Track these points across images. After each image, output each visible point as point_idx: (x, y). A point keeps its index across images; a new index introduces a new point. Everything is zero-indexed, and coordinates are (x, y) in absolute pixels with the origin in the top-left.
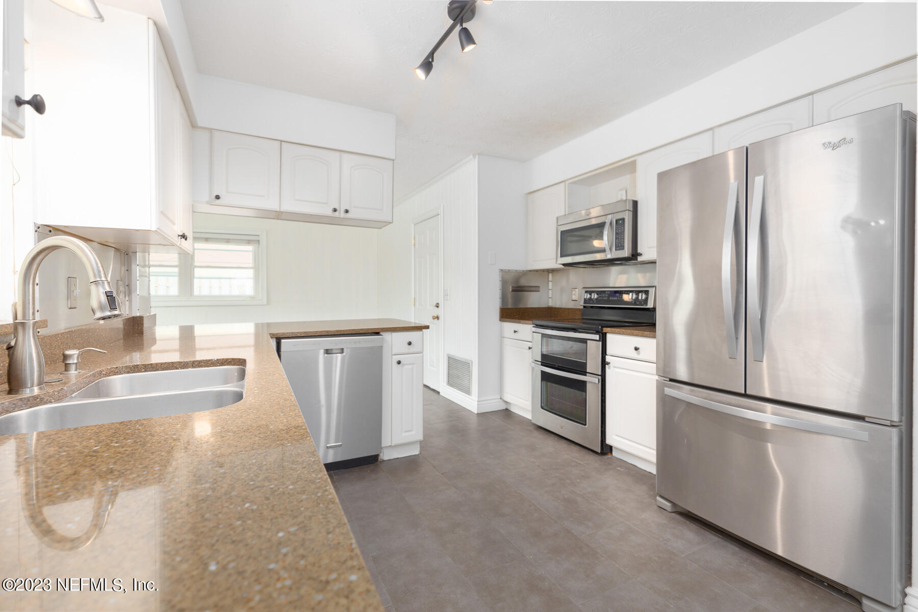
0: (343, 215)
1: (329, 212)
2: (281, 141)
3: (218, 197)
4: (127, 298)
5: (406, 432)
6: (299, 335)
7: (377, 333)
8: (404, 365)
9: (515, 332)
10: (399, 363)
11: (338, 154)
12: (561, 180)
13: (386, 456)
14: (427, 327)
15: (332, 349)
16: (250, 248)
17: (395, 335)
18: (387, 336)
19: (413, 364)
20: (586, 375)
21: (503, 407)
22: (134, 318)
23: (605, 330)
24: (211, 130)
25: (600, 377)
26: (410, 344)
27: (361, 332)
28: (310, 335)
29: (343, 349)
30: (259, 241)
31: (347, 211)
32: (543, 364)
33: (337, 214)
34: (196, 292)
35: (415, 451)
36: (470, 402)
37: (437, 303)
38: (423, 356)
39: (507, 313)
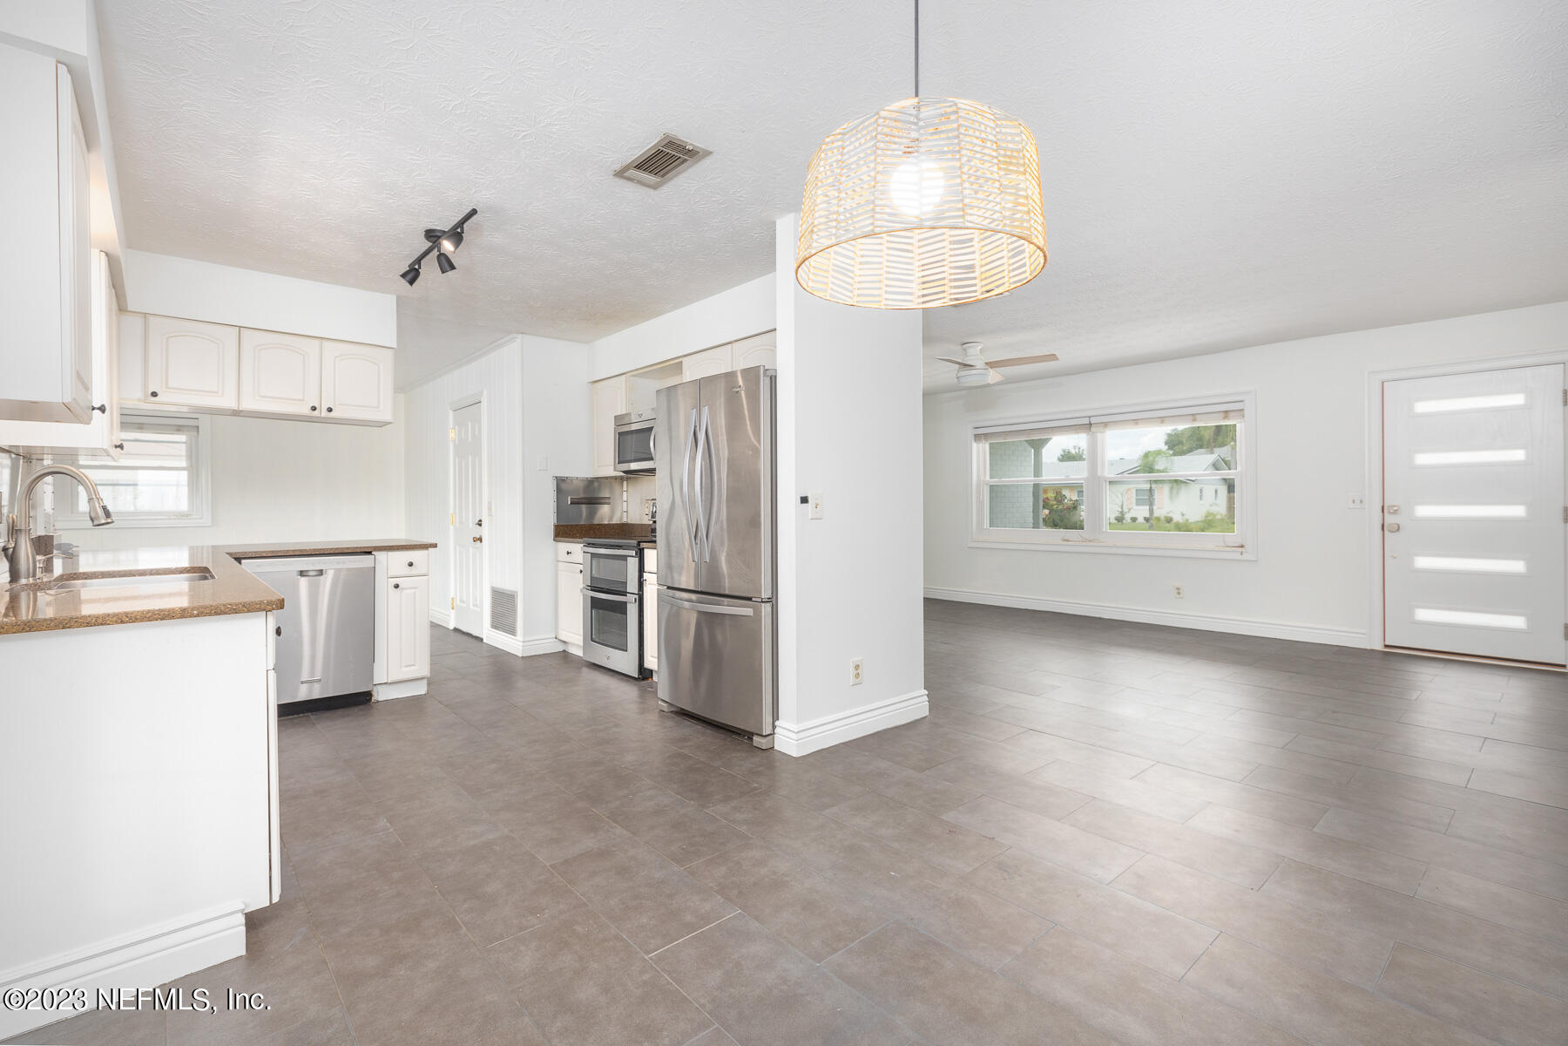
0: (324, 413)
1: (306, 411)
2: (240, 327)
3: (154, 394)
5: (407, 666)
6: (264, 555)
7: (370, 553)
8: (403, 589)
9: (568, 553)
10: (397, 586)
11: (316, 342)
12: (621, 372)
13: (381, 695)
14: (435, 545)
15: (307, 571)
16: (183, 438)
17: (392, 554)
18: (380, 556)
19: (416, 588)
20: (626, 596)
21: (560, 648)
23: (643, 545)
24: (146, 315)
25: (637, 596)
26: (411, 564)
27: (346, 551)
28: (280, 554)
29: (322, 569)
30: (198, 427)
31: (330, 410)
32: (594, 589)
33: (316, 413)
35: (421, 689)
36: (513, 644)
37: (480, 521)
38: (428, 580)
39: (564, 531)
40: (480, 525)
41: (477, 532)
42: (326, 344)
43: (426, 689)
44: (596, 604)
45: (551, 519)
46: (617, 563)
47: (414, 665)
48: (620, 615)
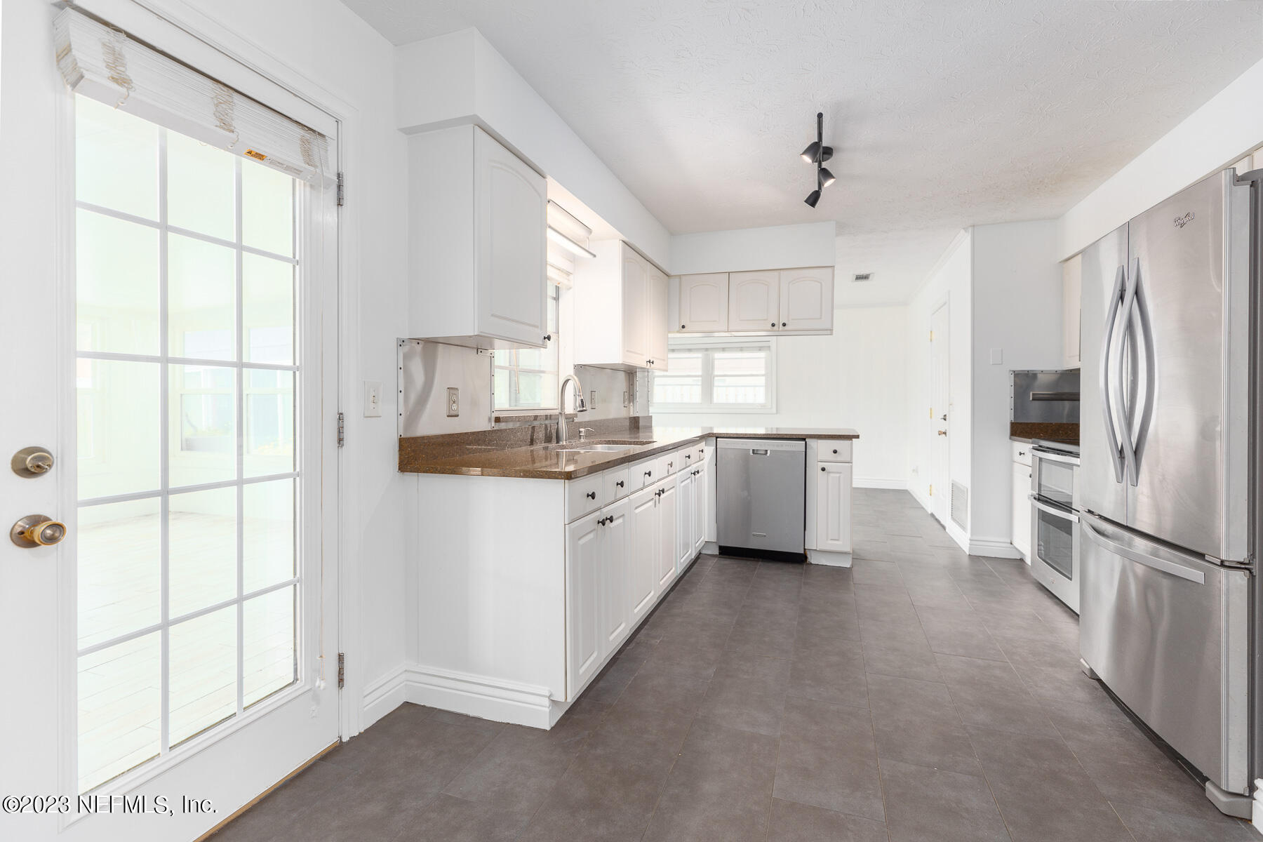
0: (781, 328)
1: (769, 327)
2: (729, 273)
3: (683, 327)
4: (631, 404)
5: (832, 539)
6: (732, 436)
7: (803, 440)
8: (829, 472)
9: (1021, 453)
10: (824, 470)
11: (776, 273)
13: (813, 559)
14: (858, 437)
15: (758, 450)
16: (762, 354)
17: (821, 442)
18: (812, 443)
19: (840, 473)
20: (1071, 512)
22: (634, 417)
24: (680, 276)
26: (835, 452)
27: (786, 437)
29: (766, 451)
30: (769, 347)
31: (784, 325)
32: (1041, 499)
33: (775, 328)
34: (715, 400)
35: (845, 562)
36: (965, 541)
37: (945, 416)
38: (851, 466)
39: (1020, 430)
40: (945, 420)
41: (943, 426)
42: (782, 272)
43: (850, 563)
44: (1044, 516)
45: (1007, 416)
46: (1066, 471)
47: (838, 540)
48: (1065, 534)
